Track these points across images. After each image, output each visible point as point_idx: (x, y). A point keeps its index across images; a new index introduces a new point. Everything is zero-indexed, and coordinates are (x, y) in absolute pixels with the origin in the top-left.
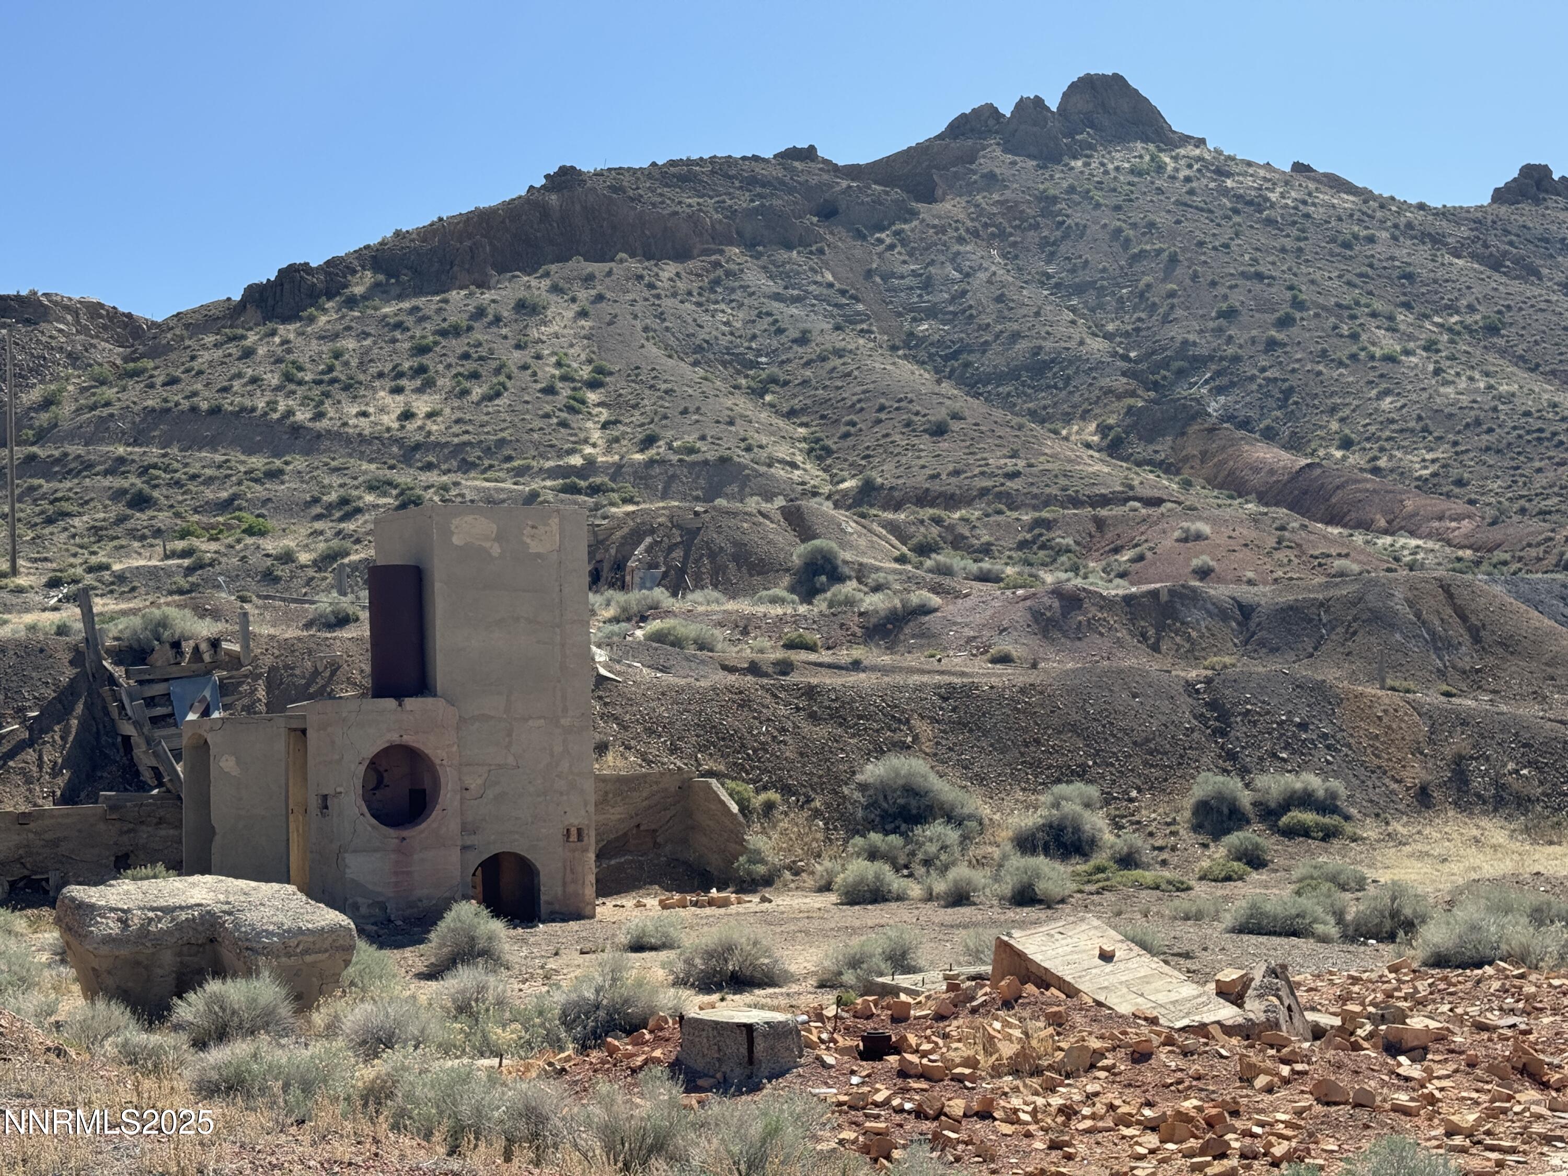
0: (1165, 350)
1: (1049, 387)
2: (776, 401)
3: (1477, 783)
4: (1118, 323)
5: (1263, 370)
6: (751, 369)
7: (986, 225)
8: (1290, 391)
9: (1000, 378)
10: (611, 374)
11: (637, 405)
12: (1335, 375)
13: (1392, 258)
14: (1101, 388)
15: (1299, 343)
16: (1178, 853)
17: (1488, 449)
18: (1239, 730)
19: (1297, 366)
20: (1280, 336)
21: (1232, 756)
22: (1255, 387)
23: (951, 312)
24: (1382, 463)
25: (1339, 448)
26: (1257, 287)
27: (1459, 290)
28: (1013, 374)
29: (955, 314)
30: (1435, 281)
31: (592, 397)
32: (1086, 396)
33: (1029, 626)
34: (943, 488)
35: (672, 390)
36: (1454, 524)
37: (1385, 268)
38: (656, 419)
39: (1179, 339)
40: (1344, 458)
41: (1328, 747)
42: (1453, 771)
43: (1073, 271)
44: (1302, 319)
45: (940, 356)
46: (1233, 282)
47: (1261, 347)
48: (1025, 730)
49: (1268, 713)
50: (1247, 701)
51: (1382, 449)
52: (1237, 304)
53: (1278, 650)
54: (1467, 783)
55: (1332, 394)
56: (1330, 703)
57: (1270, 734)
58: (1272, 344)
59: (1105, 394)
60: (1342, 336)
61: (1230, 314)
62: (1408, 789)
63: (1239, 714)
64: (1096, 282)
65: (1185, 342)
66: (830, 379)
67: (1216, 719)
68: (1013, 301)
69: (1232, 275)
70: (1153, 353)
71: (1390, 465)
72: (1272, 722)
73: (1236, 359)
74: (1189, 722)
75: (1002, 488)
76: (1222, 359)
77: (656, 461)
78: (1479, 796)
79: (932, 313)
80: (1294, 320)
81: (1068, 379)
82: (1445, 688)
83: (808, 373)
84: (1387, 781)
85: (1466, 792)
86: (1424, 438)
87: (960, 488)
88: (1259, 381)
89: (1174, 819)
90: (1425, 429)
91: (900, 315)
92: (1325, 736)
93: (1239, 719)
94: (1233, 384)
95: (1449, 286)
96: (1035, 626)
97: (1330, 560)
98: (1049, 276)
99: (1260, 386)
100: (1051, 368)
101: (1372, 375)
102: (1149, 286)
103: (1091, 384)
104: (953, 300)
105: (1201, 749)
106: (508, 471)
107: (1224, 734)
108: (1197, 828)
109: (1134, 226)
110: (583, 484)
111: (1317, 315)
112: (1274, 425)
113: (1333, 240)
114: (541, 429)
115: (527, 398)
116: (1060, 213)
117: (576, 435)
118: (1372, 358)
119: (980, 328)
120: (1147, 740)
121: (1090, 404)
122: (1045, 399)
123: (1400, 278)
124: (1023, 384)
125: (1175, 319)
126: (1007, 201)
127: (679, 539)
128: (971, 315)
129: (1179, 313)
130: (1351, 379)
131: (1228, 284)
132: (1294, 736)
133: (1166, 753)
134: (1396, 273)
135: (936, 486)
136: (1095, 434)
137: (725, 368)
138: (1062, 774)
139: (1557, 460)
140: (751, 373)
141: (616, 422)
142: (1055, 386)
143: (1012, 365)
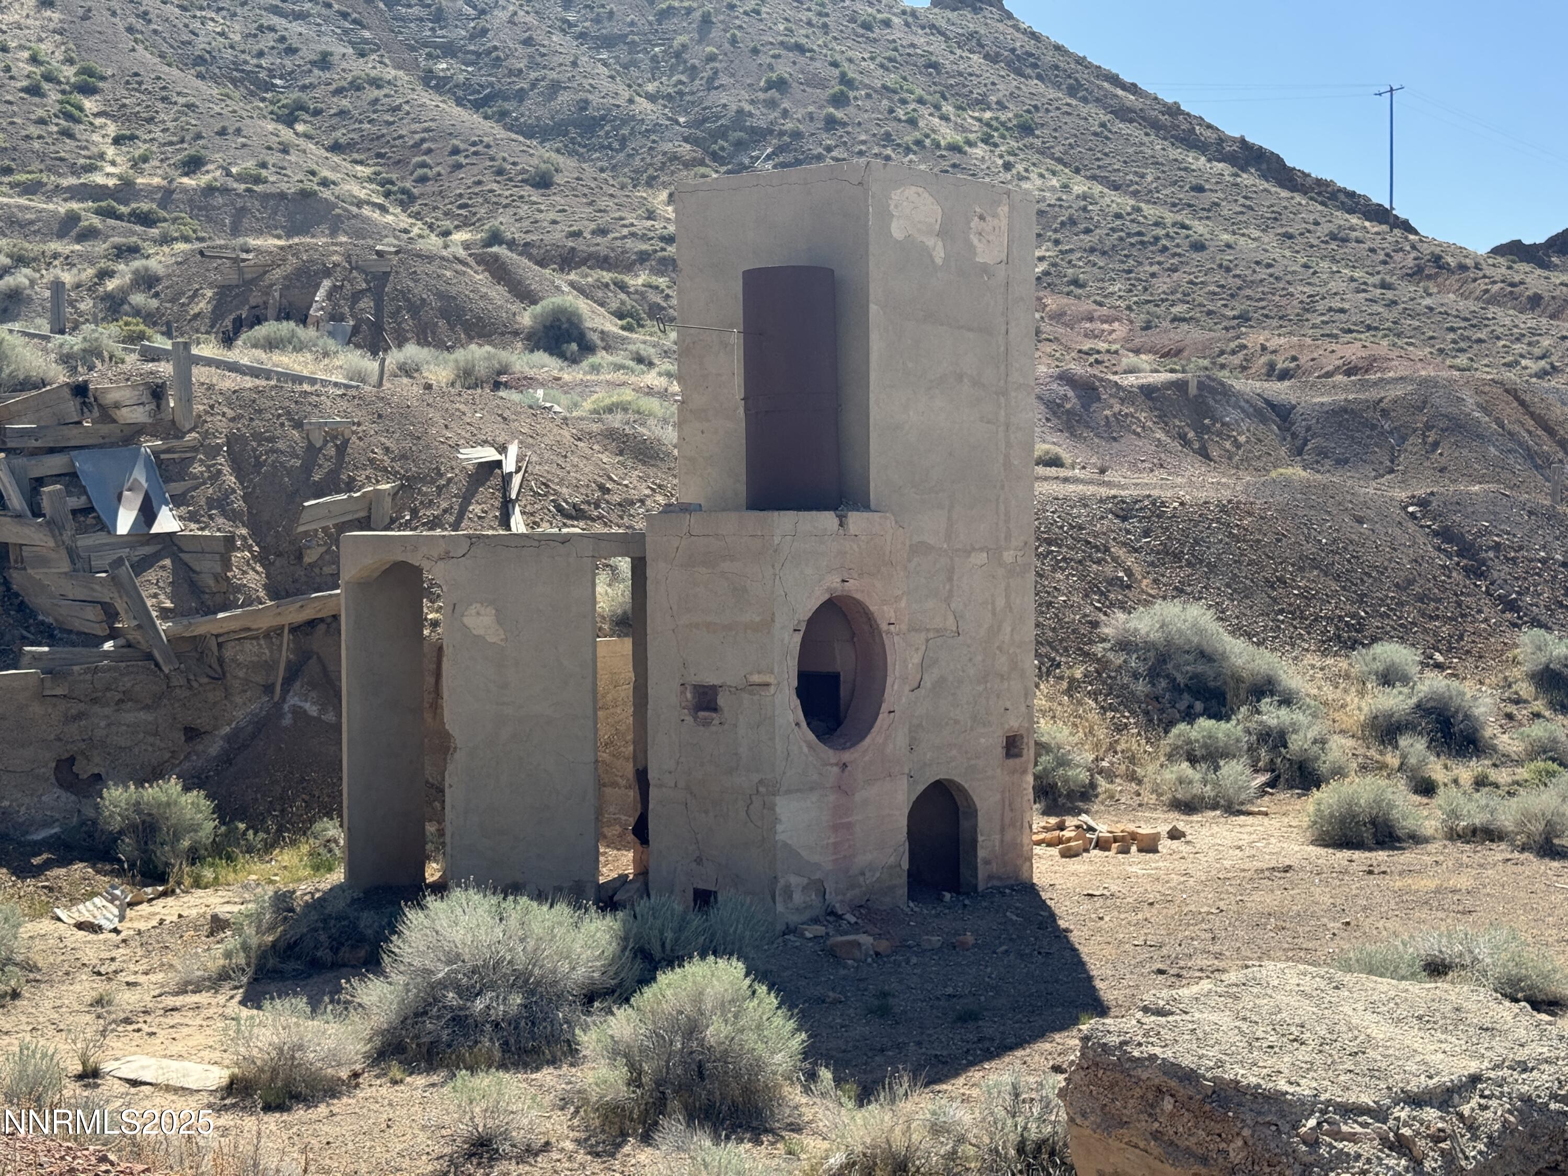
0: (719, 118)
1: (603, 147)
2: (313, 132)
4: (656, 84)
5: (829, 149)
6: (266, 91)
10: (103, 78)
11: (152, 119)
13: (913, 45)
14: (665, 154)
15: (859, 124)
17: (1092, 250)
19: (863, 148)
20: (838, 114)
21: (1510, 606)
23: (473, 52)
26: (802, 60)
27: (985, 85)
28: (560, 129)
29: (478, 54)
31: (90, 104)
32: (648, 160)
35: (193, 105)
36: (1106, 326)
37: (909, 55)
38: (187, 138)
39: (734, 107)
43: (597, 21)
44: (856, 98)
45: (469, 101)
46: (777, 52)
47: (821, 125)
48: (1260, 565)
49: (1521, 547)
50: (1489, 531)
52: (787, 76)
57: (1540, 576)
58: (832, 122)
59: (670, 160)
60: (899, 120)
61: (780, 85)
63: (1488, 548)
64: (626, 36)
65: (740, 111)
66: (375, 112)
67: (1461, 554)
68: (544, 46)
69: (771, 43)
70: (705, 121)
73: (797, 135)
74: (1438, 558)
76: (782, 133)
77: (217, 189)
79: (449, 50)
80: (847, 97)
81: (623, 141)
83: (345, 103)
91: (412, 49)
93: (1491, 555)
95: (974, 80)
98: (570, 25)
100: (602, 127)
102: (684, 46)
103: (651, 148)
104: (472, 37)
106: (12, 185)
107: (1481, 575)
110: (123, 209)
111: (868, 96)
113: (853, 20)
114: (40, 137)
115: (9, 98)
117: (86, 148)
118: (938, 146)
119: (511, 73)
120: (1409, 582)
121: (656, 170)
122: (598, 160)
123: (926, 66)
124: (573, 140)
125: (722, 85)
127: (364, 286)
128: (498, 58)
129: (724, 80)
131: (771, 53)
133: (1439, 601)
134: (921, 62)
135: (578, 244)
137: (236, 86)
139: (1167, 266)
140: (269, 95)
141: (133, 137)
142: (610, 147)
143: (558, 118)
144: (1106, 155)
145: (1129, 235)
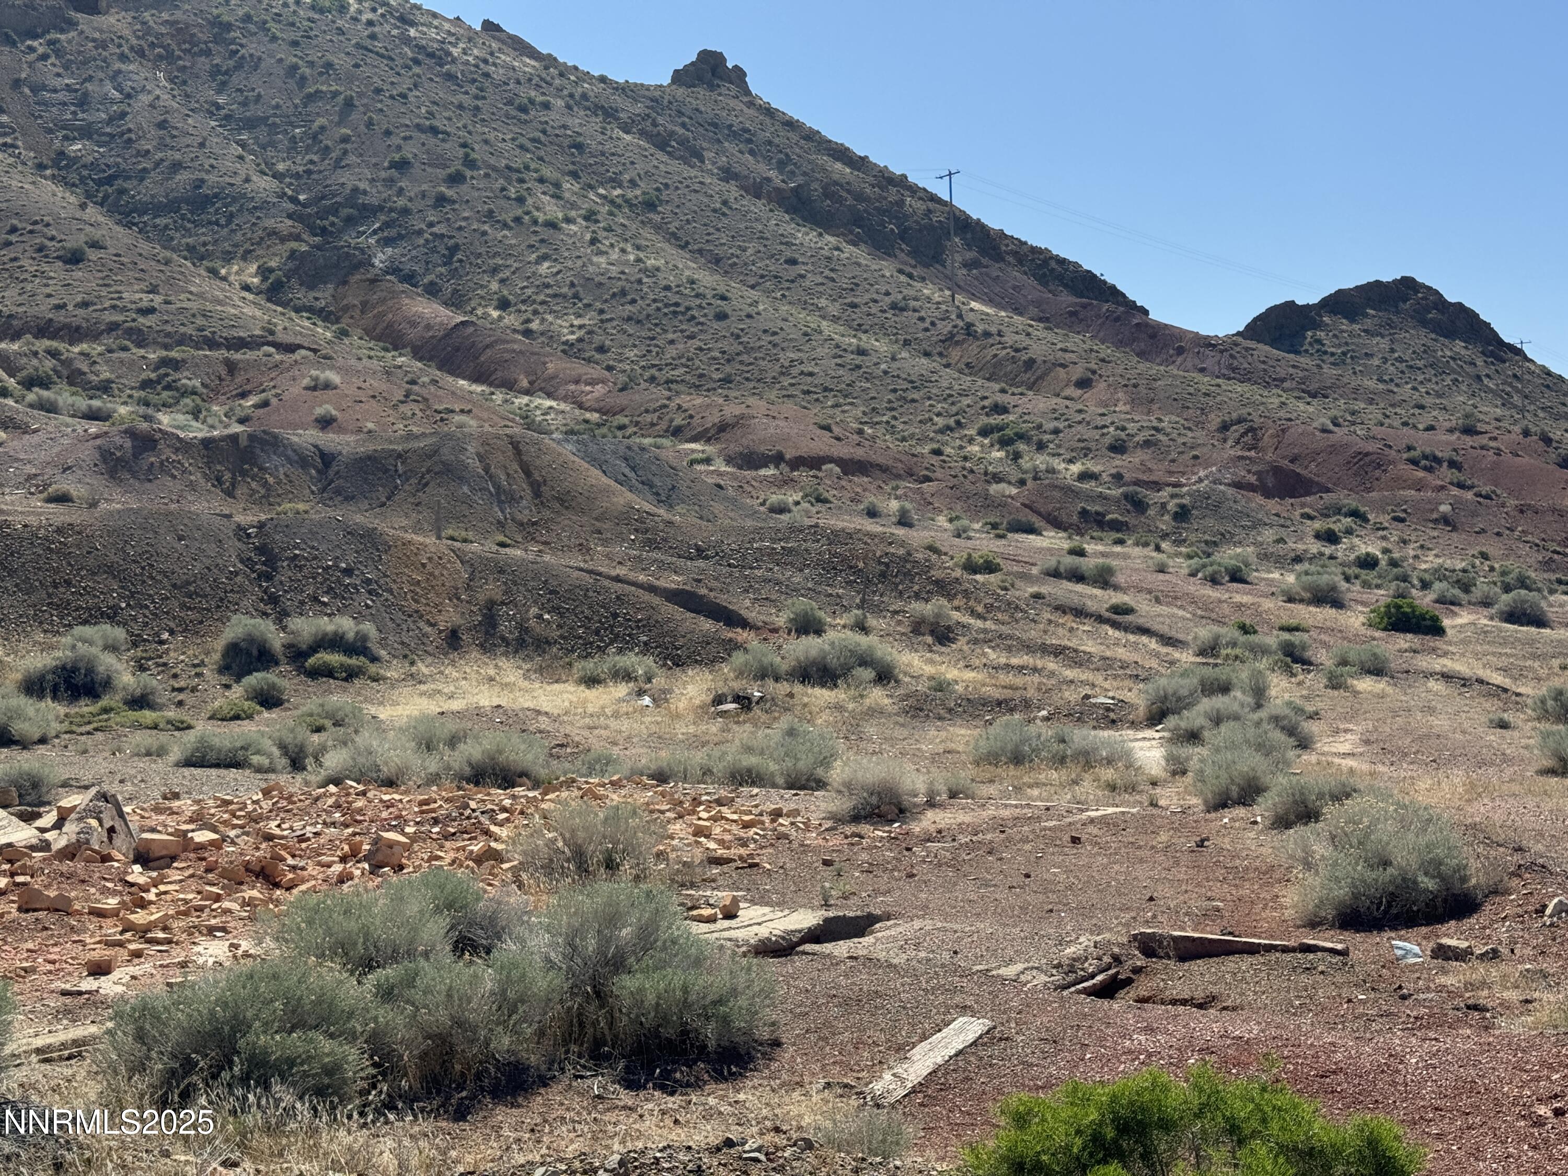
0: (334, 196)
1: (210, 223)
3: (505, 627)
4: (288, 163)
5: (431, 225)
7: (152, 45)
8: (454, 249)
9: (158, 209)
12: (499, 236)
13: (565, 127)
14: (265, 229)
15: (468, 201)
16: (198, 694)
17: (629, 319)
18: (285, 574)
19: (463, 224)
20: (449, 193)
21: (274, 600)
22: (422, 241)
23: (109, 134)
24: (534, 326)
25: (496, 308)
26: (431, 141)
27: (624, 164)
28: (172, 206)
29: (112, 136)
30: (603, 154)
32: (249, 235)
33: (96, 465)
34: (68, 320)
36: (588, 388)
37: (557, 135)
39: (349, 186)
40: (500, 318)
41: (370, 592)
42: (484, 615)
43: (244, 104)
44: (472, 178)
45: (93, 180)
46: (408, 134)
47: (430, 202)
48: (56, 571)
49: (315, 558)
50: (297, 546)
51: (535, 312)
52: (410, 156)
53: (353, 498)
54: (494, 626)
55: (496, 254)
56: (378, 550)
57: (314, 578)
58: (441, 200)
59: (269, 235)
60: (509, 198)
61: (402, 165)
62: (440, 632)
63: (287, 559)
64: (268, 118)
65: (355, 190)
67: (264, 564)
68: (177, 128)
69: (407, 126)
70: (323, 198)
71: (542, 328)
72: (319, 567)
73: (405, 211)
74: (234, 566)
75: (133, 324)
76: (391, 210)
78: (503, 639)
79: (86, 132)
80: (465, 178)
81: (232, 215)
82: (501, 538)
84: (422, 624)
85: (493, 635)
86: (575, 304)
87: (88, 320)
88: (427, 236)
89: (202, 661)
90: (576, 296)
91: (50, 131)
92: (368, 581)
93: (285, 564)
94: (401, 237)
95: (615, 159)
96: (102, 466)
97: (451, 416)
98: (219, 107)
99: (427, 240)
100: (213, 204)
101: (533, 240)
102: (323, 128)
103: (254, 224)
104: (110, 121)
105: (243, 592)
107: (269, 578)
108: (224, 669)
109: (311, 64)
111: (487, 175)
112: (438, 281)
113: (510, 103)
116: (233, 41)
118: (535, 222)
119: (139, 154)
120: (188, 583)
121: (252, 244)
122: (203, 235)
123: (570, 147)
124: (183, 217)
125: (348, 165)
126: (177, 22)
128: (130, 140)
129: (352, 159)
130: (513, 242)
131: (402, 135)
132: (338, 581)
133: (206, 596)
134: (567, 142)
135: (60, 318)
136: (255, 276)
138: (91, 615)
139: (688, 333)
142: (217, 223)
143: (171, 196)
144: (718, 230)
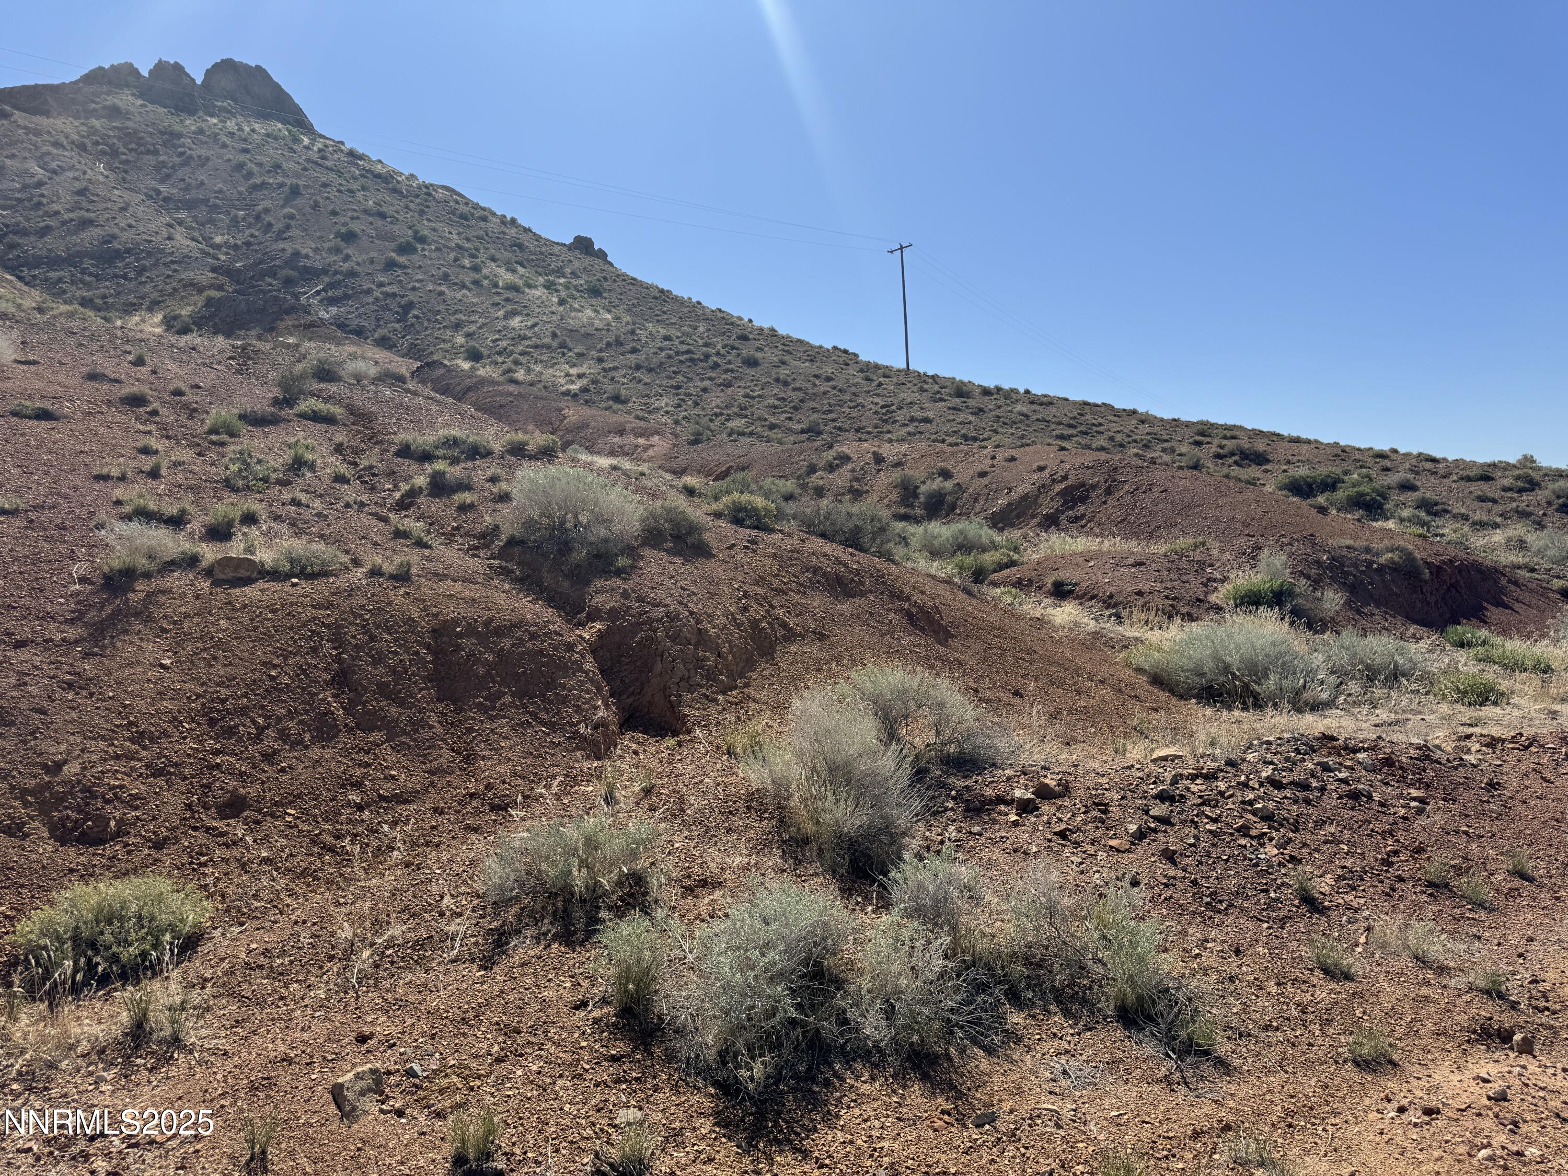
0: (272, 259)
1: (116, 276)
4: (227, 237)
5: (381, 285)
7: (97, 143)
8: (410, 305)
9: (54, 262)
12: (459, 296)
13: (504, 234)
14: (181, 281)
15: (420, 267)
17: (638, 367)
19: (417, 285)
20: (402, 259)
22: (371, 300)
24: (520, 375)
25: (466, 359)
26: (379, 222)
28: (72, 259)
29: (20, 200)
30: (542, 253)
32: (160, 287)
36: (641, 441)
37: (499, 239)
39: (291, 252)
40: (473, 368)
43: (186, 190)
44: (423, 249)
46: (357, 215)
47: (380, 267)
51: (516, 363)
52: (358, 231)
55: (456, 312)
58: (391, 265)
59: (185, 286)
60: (464, 267)
61: (350, 237)
64: (209, 200)
65: (296, 254)
69: (354, 210)
70: (260, 263)
71: (529, 378)
73: (352, 274)
76: (336, 272)
80: (416, 250)
81: (142, 270)
86: (564, 354)
88: (377, 294)
90: (563, 345)
94: (347, 297)
95: (554, 258)
98: (158, 191)
99: (377, 299)
100: (124, 258)
101: (497, 299)
102: (266, 210)
103: (169, 276)
109: (260, 165)
111: (437, 249)
112: (391, 335)
116: (183, 146)
118: (496, 286)
119: (47, 214)
121: (163, 296)
122: (106, 287)
123: (511, 246)
124: (83, 271)
125: (290, 236)
126: (127, 128)
128: (40, 203)
129: (295, 232)
130: (475, 300)
131: (350, 216)
136: (158, 326)
139: (719, 381)
142: (125, 277)
143: (73, 250)
145: (678, 353)
